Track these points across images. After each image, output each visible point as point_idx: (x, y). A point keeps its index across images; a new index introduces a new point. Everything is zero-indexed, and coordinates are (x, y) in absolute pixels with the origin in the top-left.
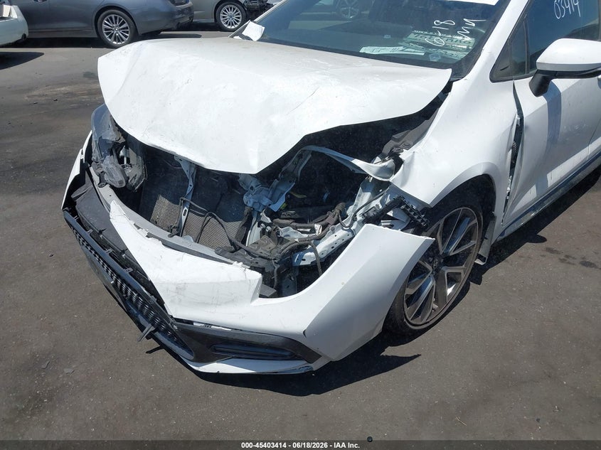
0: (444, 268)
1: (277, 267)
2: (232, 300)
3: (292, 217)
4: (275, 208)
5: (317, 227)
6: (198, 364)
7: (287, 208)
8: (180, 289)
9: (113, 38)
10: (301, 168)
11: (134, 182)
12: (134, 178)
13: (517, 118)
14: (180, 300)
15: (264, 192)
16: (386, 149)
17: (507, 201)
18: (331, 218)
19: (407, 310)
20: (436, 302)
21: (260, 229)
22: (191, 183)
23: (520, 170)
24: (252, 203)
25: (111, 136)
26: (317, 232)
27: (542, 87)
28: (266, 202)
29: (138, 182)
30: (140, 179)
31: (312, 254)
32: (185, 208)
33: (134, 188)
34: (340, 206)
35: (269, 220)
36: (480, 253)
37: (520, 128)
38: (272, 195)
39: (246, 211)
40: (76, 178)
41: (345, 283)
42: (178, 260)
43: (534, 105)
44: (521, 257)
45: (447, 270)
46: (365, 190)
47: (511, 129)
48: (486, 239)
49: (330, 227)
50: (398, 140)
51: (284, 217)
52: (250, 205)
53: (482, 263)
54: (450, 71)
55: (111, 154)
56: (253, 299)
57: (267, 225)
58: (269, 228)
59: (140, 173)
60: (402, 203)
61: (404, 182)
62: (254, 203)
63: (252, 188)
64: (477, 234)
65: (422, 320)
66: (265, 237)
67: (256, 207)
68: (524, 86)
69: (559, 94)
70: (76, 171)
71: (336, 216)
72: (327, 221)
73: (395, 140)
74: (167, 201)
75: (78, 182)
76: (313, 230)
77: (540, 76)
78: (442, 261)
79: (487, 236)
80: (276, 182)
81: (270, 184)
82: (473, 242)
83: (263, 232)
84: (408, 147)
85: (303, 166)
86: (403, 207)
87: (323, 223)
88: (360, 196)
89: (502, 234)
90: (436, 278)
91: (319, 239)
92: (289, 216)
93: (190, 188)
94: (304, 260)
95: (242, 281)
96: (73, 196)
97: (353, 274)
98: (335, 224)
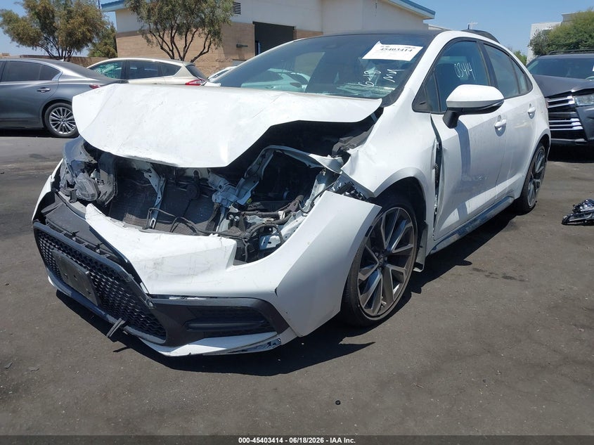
0: (388, 266)
1: (247, 245)
2: (208, 269)
3: (258, 207)
4: (242, 202)
5: (281, 213)
6: (170, 349)
7: (253, 201)
8: (158, 264)
9: (59, 128)
10: (265, 167)
11: (104, 198)
12: (105, 194)
13: (437, 143)
14: (157, 275)
15: (231, 190)
16: (336, 148)
17: (435, 216)
18: (292, 206)
19: (360, 297)
20: (384, 300)
21: (228, 221)
22: (159, 195)
23: (443, 187)
24: (220, 199)
25: (84, 157)
26: (281, 217)
27: (453, 122)
28: (233, 198)
29: (109, 197)
30: (110, 195)
31: (278, 237)
32: (153, 219)
33: (104, 203)
34: (299, 198)
35: (237, 211)
36: (417, 261)
37: (440, 151)
38: (239, 191)
39: (215, 206)
40: (48, 194)
41: (311, 242)
42: (157, 239)
43: (448, 134)
44: (452, 274)
45: (391, 268)
46: (320, 182)
47: (433, 150)
48: (421, 247)
49: (292, 213)
50: (345, 142)
51: (250, 209)
52: (219, 201)
53: (420, 271)
54: (380, 100)
55: (84, 172)
56: (228, 266)
57: (235, 214)
58: (237, 217)
59: (111, 190)
60: (353, 189)
61: (353, 171)
62: (223, 199)
63: (220, 187)
64: (413, 237)
65: (373, 311)
66: (234, 228)
67: (224, 203)
68: (439, 120)
69: (467, 130)
70: (47, 188)
71: (297, 205)
72: (289, 208)
73: (342, 142)
74: (134, 217)
75: (49, 199)
76: (277, 217)
77: (450, 112)
78: (386, 259)
79: (422, 244)
80: (242, 180)
81: (237, 182)
82: (410, 246)
83: (231, 224)
84: (353, 147)
85: (266, 165)
86: (353, 192)
87: (286, 210)
88: (316, 187)
89: (435, 248)
90: (383, 272)
91: (283, 223)
92: (254, 208)
93: (158, 200)
94: (270, 243)
95: (217, 249)
96: (43, 211)
97: (317, 235)
98: (296, 211)
